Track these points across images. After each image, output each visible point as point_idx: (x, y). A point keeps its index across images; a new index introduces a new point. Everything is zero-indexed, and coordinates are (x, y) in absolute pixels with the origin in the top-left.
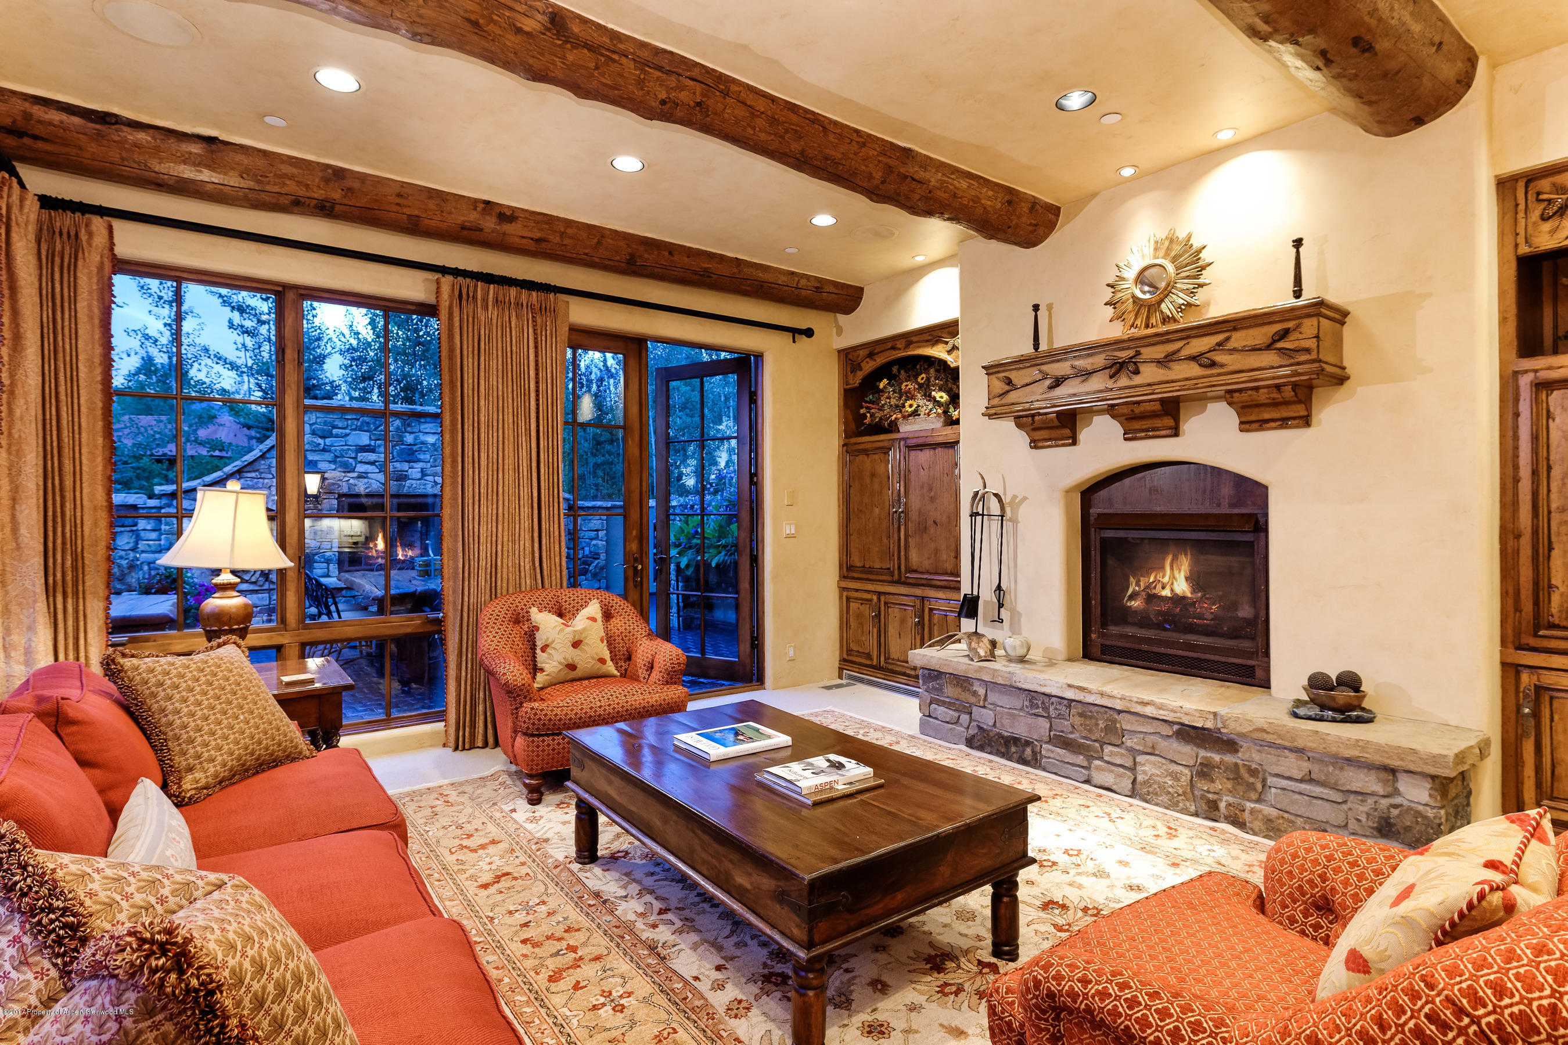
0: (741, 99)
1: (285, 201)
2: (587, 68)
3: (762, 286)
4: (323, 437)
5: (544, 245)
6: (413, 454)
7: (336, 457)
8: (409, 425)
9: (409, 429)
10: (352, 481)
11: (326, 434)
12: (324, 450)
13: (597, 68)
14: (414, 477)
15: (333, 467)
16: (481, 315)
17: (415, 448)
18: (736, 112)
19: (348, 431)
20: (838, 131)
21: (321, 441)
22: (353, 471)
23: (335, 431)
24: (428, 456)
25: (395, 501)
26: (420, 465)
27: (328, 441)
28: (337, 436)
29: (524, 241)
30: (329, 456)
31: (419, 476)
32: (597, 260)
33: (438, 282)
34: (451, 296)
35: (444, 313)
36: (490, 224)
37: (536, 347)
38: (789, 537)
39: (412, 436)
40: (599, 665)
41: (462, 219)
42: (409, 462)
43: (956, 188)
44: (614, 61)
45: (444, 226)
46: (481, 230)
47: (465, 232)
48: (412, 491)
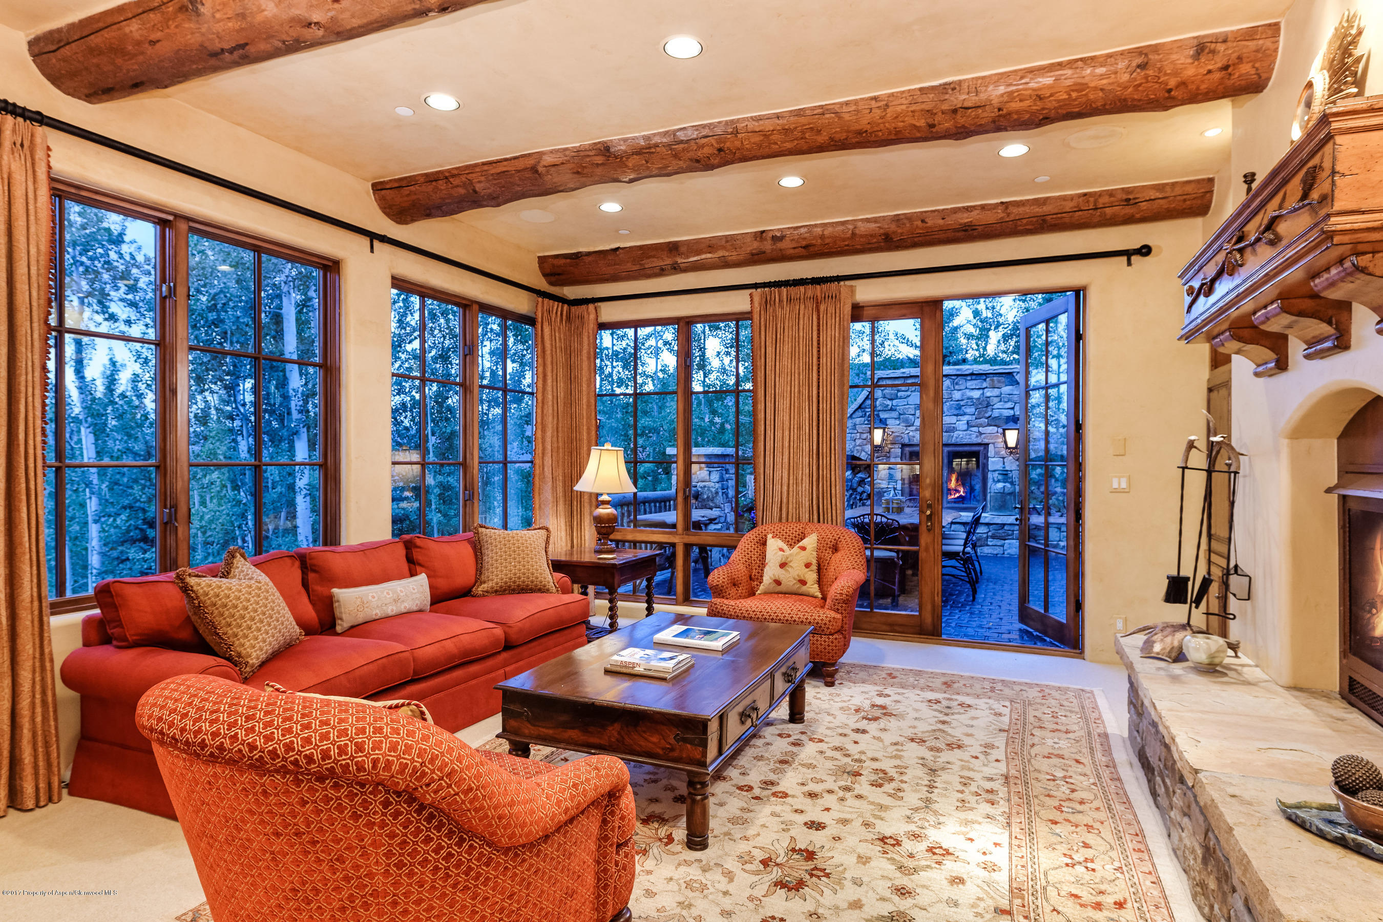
0: (749, 130)
1: (657, 270)
2: (642, 165)
3: (1044, 221)
4: (891, 399)
5: (812, 249)
6: (960, 408)
7: (900, 414)
8: (957, 384)
9: (957, 387)
10: (911, 434)
11: (893, 397)
12: (891, 410)
13: (647, 162)
14: (961, 428)
15: (898, 422)
16: (779, 312)
17: (962, 403)
18: (752, 140)
19: (909, 393)
20: (854, 108)
21: (889, 403)
22: (913, 425)
23: (900, 394)
24: (973, 410)
25: (946, 449)
26: (966, 418)
27: (895, 402)
28: (901, 398)
29: (797, 251)
30: (895, 414)
31: (965, 427)
32: (859, 247)
33: (751, 295)
34: (760, 304)
35: (756, 316)
36: (768, 246)
37: (819, 330)
38: (1115, 491)
39: (960, 392)
40: (799, 585)
41: (749, 249)
42: (957, 415)
43: (1034, 90)
44: (653, 153)
45: (741, 257)
46: (764, 252)
47: (756, 257)
48: (959, 441)
